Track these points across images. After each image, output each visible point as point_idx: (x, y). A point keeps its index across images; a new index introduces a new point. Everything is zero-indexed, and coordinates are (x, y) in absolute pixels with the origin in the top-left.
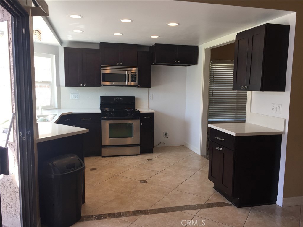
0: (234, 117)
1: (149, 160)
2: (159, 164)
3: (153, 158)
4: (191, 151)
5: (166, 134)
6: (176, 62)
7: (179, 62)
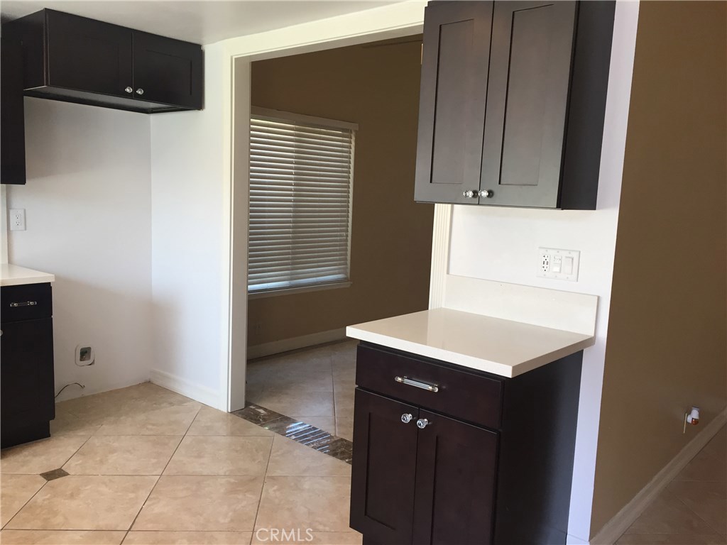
0: (289, 277)
1: (49, 476)
2: (103, 489)
3: (62, 461)
4: (186, 400)
5: (85, 353)
6: (128, 90)
7: (140, 92)
